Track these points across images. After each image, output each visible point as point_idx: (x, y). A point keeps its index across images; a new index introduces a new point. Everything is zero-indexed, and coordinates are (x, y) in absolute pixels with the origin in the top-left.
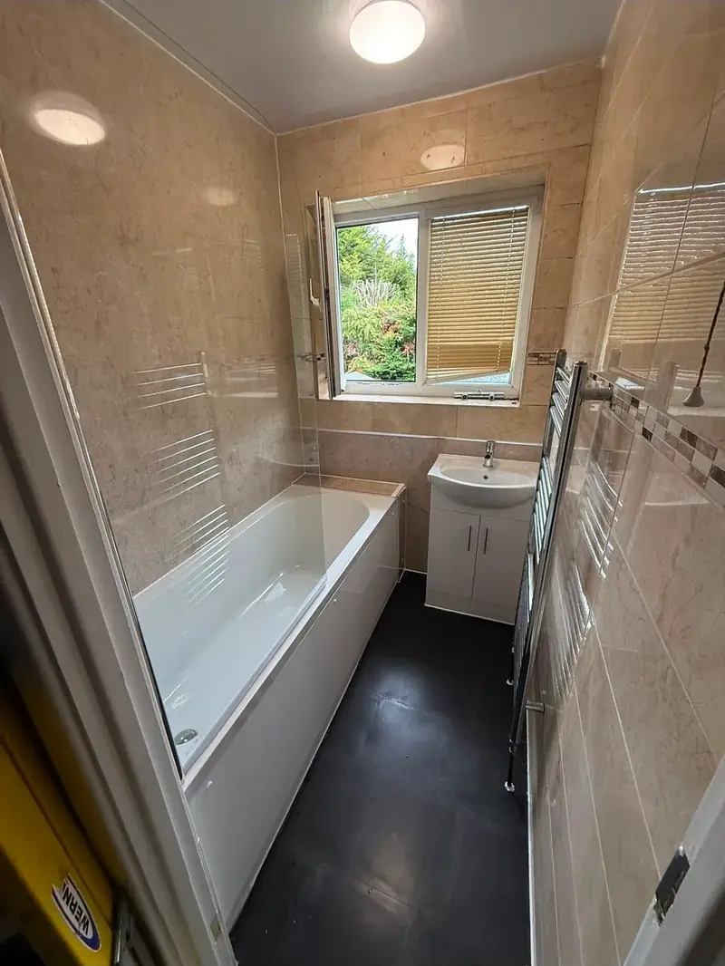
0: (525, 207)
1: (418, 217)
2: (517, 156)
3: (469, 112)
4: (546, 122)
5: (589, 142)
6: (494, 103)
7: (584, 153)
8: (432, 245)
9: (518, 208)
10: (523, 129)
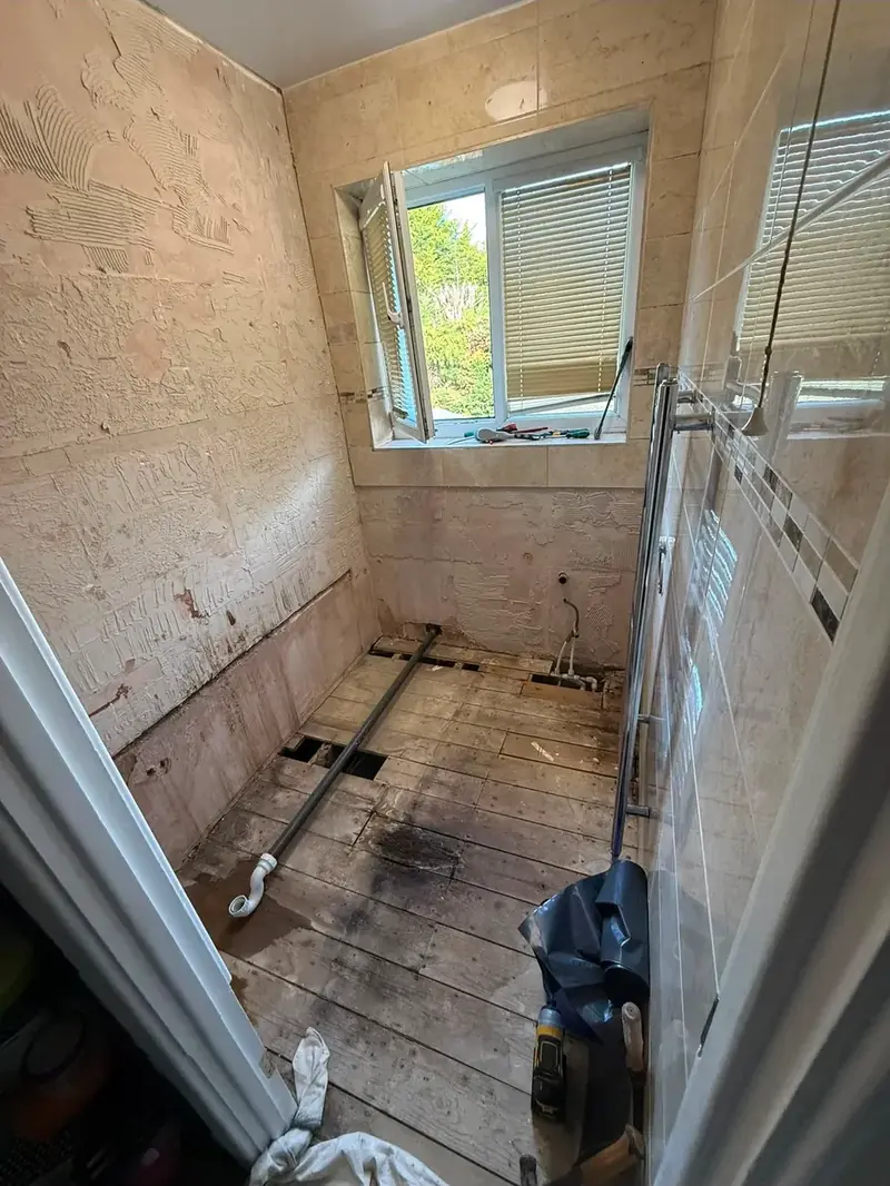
0: (625, 165)
1: (484, 191)
2: (610, 91)
3: (541, 28)
4: (647, 35)
5: (707, 60)
6: (574, 13)
7: (702, 75)
8: (504, 229)
9: (617, 167)
10: (615, 49)
